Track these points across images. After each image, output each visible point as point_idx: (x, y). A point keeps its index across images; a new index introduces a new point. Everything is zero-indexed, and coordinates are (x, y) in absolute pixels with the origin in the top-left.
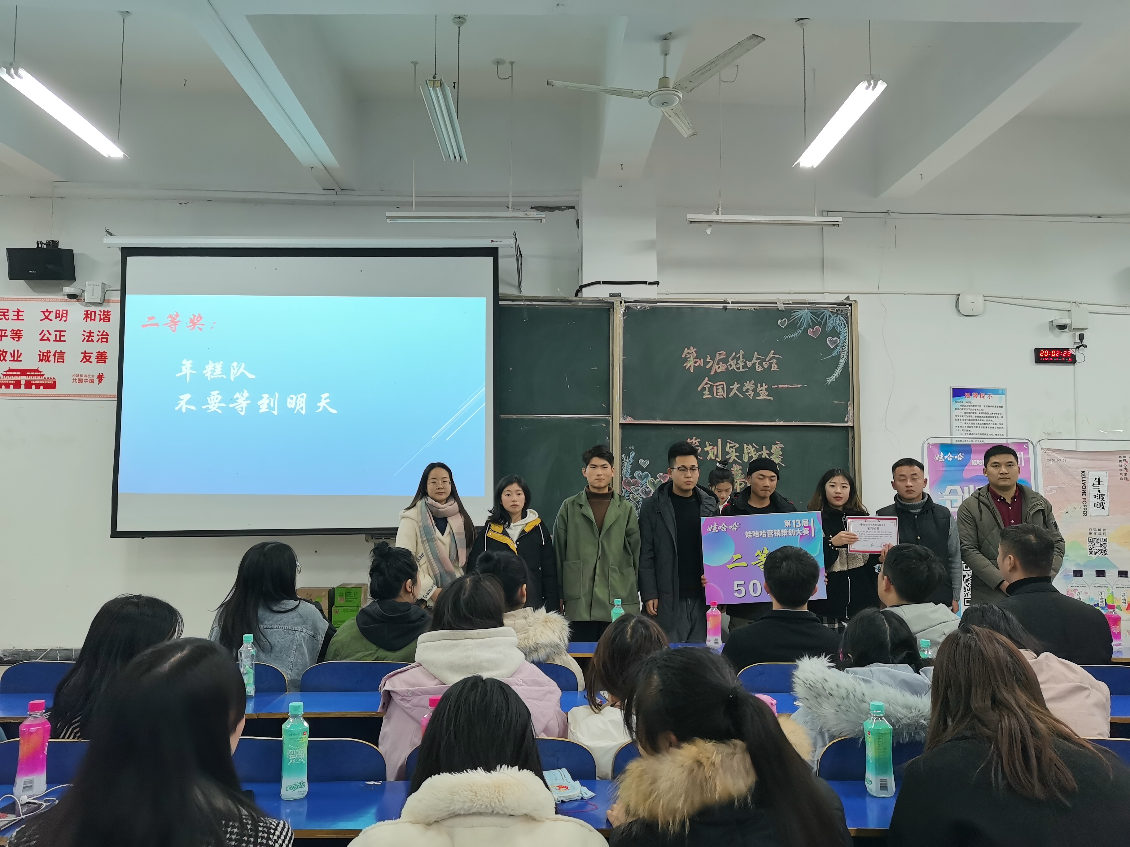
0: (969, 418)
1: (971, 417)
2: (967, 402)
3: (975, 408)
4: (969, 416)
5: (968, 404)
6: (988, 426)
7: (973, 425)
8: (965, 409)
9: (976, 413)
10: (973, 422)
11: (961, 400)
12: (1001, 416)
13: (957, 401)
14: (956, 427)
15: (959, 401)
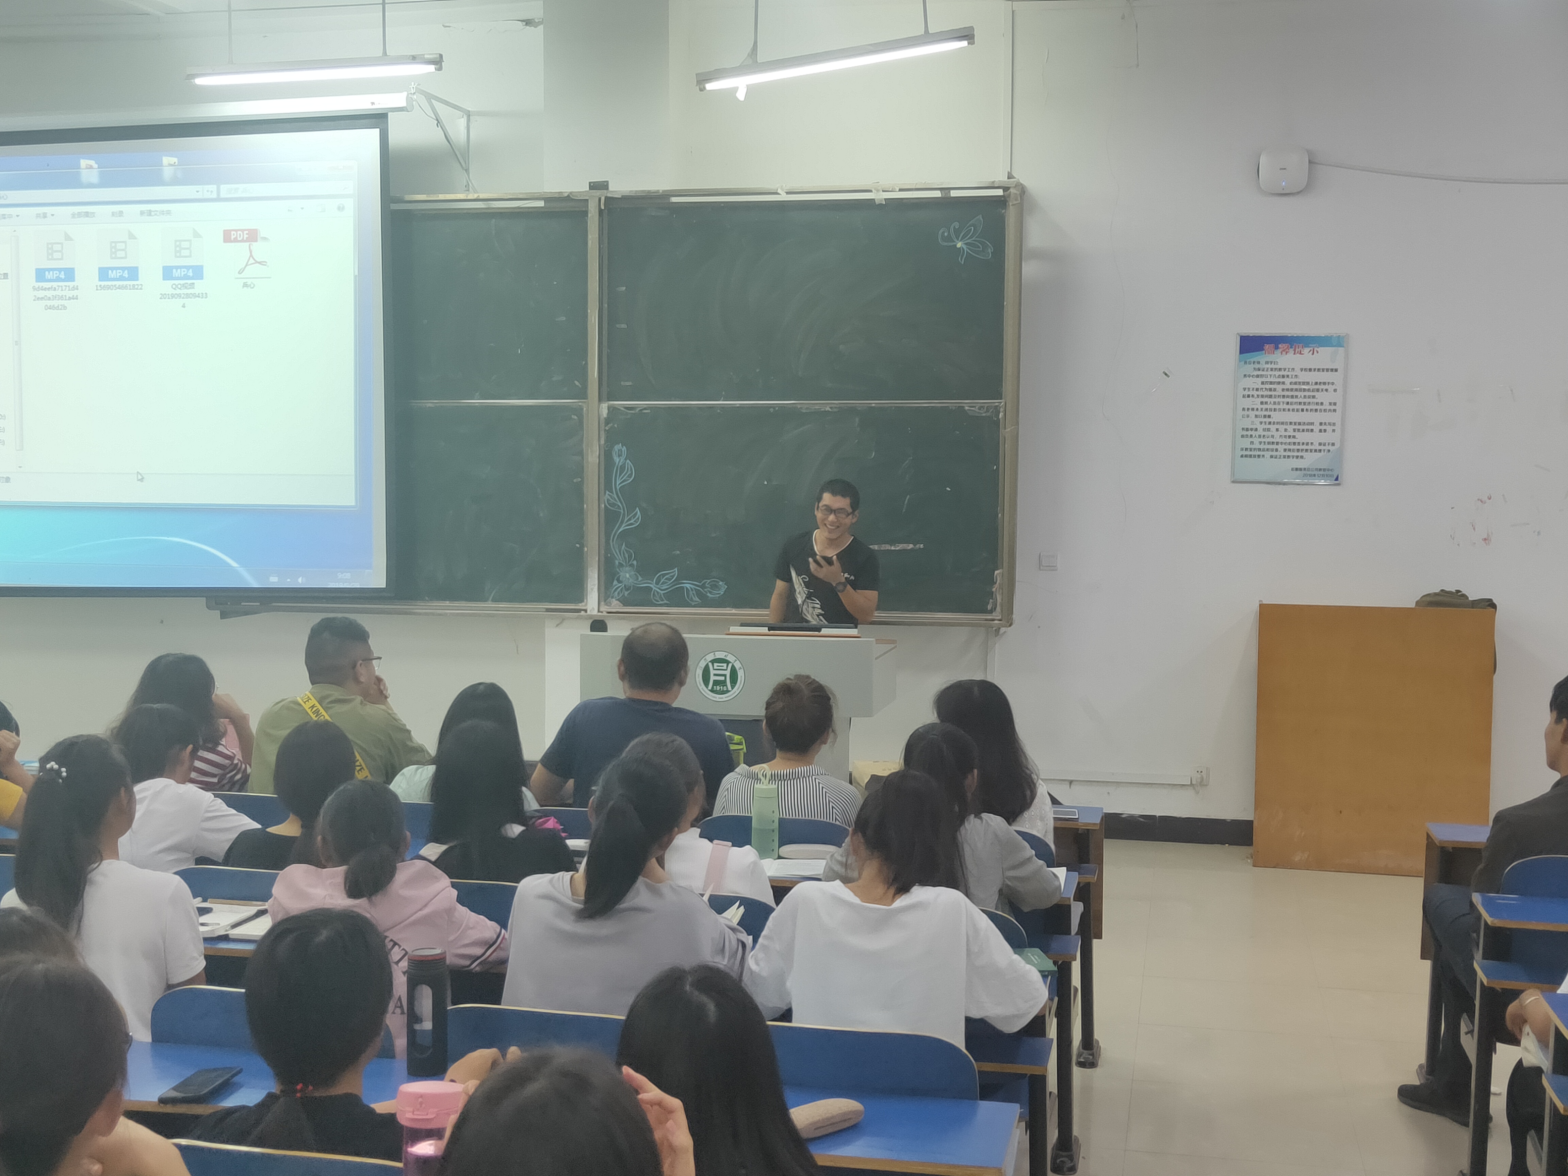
0: (1269, 393)
1: (1275, 390)
2: (1267, 363)
3: (1282, 373)
4: (1270, 390)
5: (1269, 366)
6: (1305, 407)
7: (1277, 407)
8: (1262, 376)
9: (1283, 383)
10: (1277, 400)
11: (1255, 359)
12: (1334, 387)
13: (1248, 361)
14: (1244, 409)
15: (1252, 360)
